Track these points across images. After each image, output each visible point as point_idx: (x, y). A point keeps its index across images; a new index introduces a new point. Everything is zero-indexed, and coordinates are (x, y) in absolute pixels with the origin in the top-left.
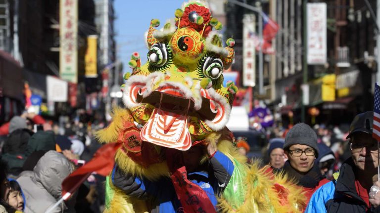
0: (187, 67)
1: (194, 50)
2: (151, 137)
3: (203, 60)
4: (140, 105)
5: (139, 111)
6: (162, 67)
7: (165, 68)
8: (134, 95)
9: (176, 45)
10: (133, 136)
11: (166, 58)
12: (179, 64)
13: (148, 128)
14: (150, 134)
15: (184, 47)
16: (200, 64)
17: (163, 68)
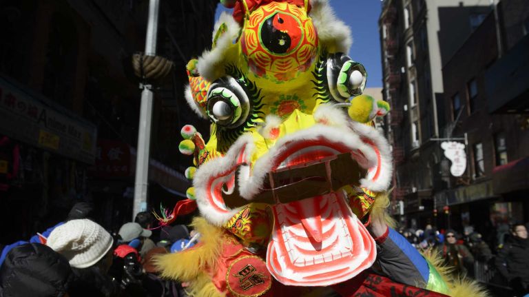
0: (296, 98)
1: (305, 42)
2: (297, 269)
3: (320, 70)
4: (237, 212)
5: (241, 225)
6: (245, 125)
7: (252, 123)
8: (218, 199)
9: (259, 48)
10: (248, 268)
11: (247, 99)
12: (277, 98)
13: (279, 252)
14: (290, 265)
15: (282, 43)
16: (319, 79)
17: (249, 125)
